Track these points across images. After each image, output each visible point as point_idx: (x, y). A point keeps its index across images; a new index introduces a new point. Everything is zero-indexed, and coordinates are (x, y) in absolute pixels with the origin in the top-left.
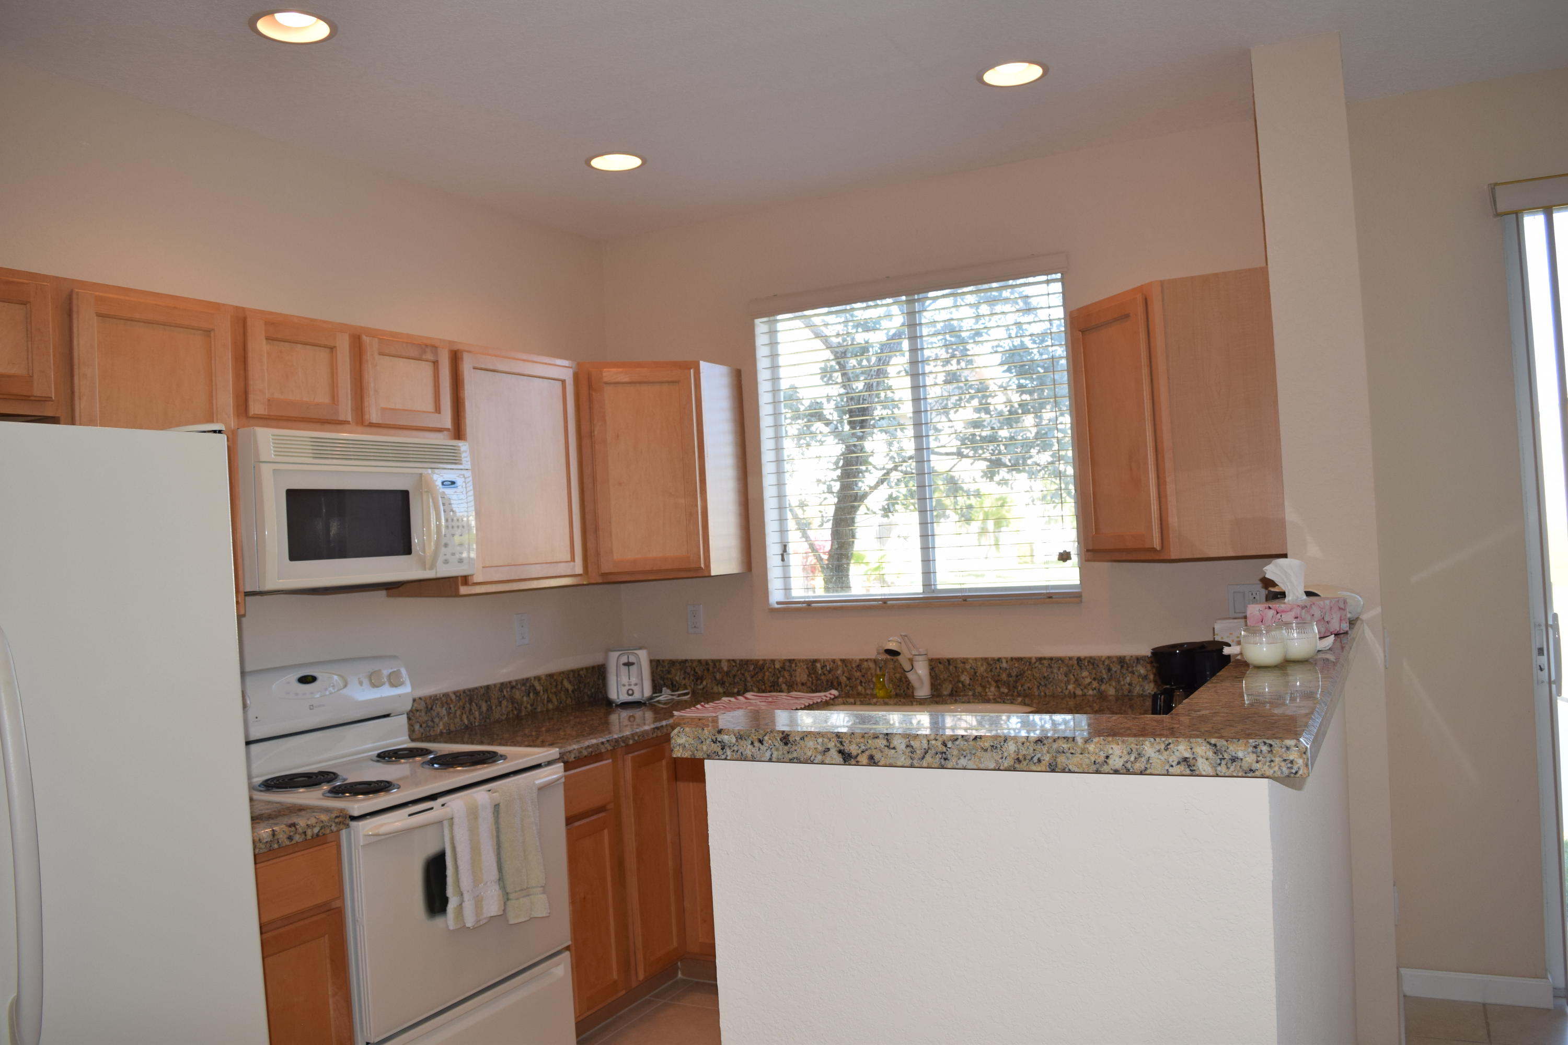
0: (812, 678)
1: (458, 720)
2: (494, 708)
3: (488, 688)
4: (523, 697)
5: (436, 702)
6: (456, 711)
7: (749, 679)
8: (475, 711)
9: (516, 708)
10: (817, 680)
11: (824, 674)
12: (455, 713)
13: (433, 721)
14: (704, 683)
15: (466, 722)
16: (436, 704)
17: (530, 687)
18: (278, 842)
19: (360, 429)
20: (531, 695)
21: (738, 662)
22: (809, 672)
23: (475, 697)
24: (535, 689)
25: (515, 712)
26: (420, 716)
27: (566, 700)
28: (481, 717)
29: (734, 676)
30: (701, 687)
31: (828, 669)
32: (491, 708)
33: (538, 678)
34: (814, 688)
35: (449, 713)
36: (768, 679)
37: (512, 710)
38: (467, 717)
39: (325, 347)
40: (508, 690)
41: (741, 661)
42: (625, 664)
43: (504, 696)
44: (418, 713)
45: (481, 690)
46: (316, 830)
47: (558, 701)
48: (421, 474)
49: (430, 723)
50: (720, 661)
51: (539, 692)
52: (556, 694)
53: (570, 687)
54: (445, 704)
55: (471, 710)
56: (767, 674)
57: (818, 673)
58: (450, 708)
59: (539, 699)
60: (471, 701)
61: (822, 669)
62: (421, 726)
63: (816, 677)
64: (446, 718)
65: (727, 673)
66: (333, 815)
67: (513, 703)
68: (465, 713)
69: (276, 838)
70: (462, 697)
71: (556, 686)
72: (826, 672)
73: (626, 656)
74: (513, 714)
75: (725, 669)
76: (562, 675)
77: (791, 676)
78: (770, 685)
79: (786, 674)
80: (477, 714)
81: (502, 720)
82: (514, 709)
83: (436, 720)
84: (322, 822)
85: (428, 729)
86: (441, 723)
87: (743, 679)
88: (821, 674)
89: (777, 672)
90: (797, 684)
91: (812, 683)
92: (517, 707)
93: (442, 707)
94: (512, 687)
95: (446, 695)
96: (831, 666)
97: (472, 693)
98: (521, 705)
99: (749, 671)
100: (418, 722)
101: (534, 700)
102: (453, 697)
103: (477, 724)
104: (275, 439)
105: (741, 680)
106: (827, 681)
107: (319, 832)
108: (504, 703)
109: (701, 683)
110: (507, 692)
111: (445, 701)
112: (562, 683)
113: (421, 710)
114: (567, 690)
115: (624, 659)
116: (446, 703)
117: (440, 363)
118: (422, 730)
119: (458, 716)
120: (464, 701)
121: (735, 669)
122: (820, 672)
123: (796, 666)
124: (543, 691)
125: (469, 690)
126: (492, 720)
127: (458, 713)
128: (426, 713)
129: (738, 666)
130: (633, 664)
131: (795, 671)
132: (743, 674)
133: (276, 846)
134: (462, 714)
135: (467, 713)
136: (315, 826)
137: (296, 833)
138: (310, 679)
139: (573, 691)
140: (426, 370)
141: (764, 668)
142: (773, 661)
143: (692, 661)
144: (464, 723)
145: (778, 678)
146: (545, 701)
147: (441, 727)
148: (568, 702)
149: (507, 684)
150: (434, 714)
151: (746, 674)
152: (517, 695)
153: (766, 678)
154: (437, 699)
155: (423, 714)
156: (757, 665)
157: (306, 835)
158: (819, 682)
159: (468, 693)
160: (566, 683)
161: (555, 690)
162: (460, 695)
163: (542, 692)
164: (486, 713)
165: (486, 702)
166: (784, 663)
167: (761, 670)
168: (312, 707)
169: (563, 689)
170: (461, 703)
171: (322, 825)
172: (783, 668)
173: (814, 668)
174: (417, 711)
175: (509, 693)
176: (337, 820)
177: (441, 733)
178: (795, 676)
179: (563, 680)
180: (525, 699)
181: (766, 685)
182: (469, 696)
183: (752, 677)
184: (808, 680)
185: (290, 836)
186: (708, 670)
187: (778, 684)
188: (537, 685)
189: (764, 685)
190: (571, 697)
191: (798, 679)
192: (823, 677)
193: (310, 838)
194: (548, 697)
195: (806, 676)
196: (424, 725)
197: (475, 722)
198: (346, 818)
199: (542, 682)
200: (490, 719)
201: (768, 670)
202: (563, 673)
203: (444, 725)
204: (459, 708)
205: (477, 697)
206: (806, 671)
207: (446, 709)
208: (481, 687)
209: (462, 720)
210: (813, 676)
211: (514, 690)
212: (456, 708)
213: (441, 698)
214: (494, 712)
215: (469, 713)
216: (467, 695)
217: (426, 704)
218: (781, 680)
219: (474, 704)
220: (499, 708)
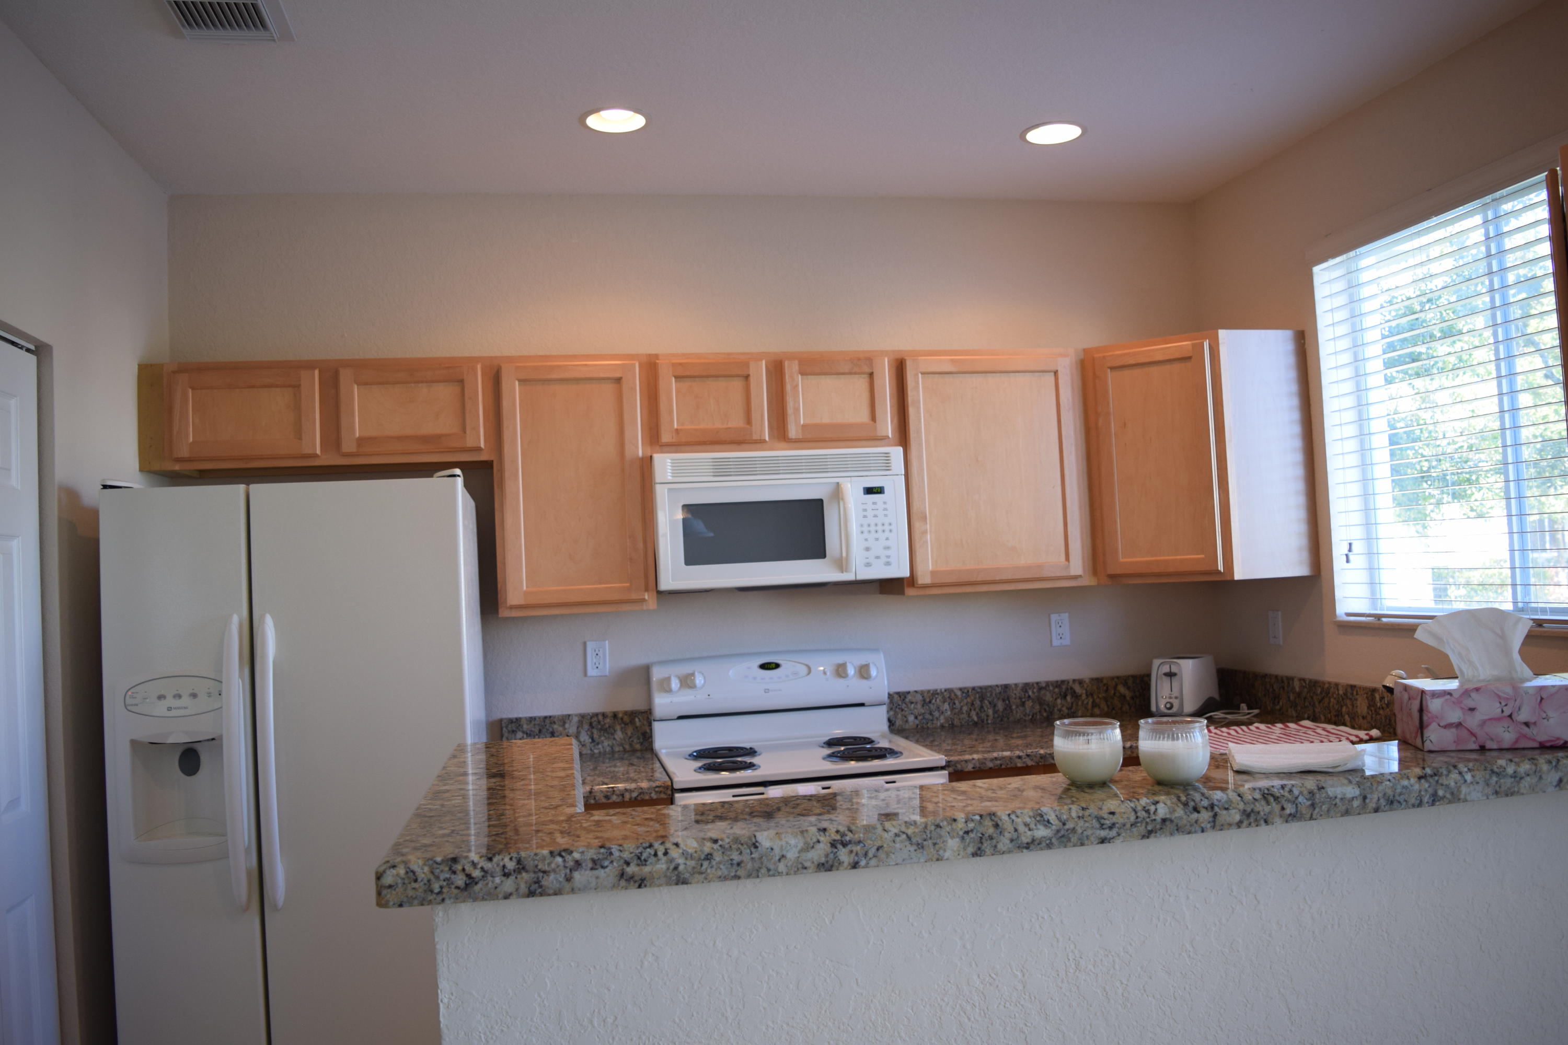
0: (1372, 711)
1: (964, 716)
2: (1014, 707)
3: (1006, 687)
4: (1056, 699)
5: (937, 696)
6: (962, 707)
7: (1317, 703)
8: (988, 708)
9: (1045, 709)
10: (1376, 715)
11: (1383, 708)
12: (961, 709)
13: (931, 714)
14: (1281, 703)
15: (976, 719)
16: (936, 698)
17: (1067, 689)
18: (595, 799)
19: (783, 444)
20: (1069, 698)
21: (1307, 682)
22: (1369, 704)
23: (989, 695)
24: (1074, 692)
25: (1045, 714)
26: (915, 708)
27: (1122, 707)
28: (996, 716)
29: (1305, 698)
30: (1278, 707)
31: (1386, 702)
32: (1010, 707)
33: (1081, 682)
34: (1373, 724)
35: (952, 709)
36: (1333, 706)
37: (1040, 712)
38: (977, 714)
39: (738, 376)
40: (1035, 690)
41: (1310, 681)
42: (1166, 674)
43: (1029, 696)
44: (913, 705)
45: (997, 689)
46: (634, 795)
47: (1108, 706)
48: (838, 483)
49: (927, 716)
50: (1292, 679)
51: (1081, 696)
52: (1105, 699)
53: (1128, 694)
54: (948, 699)
55: (982, 707)
56: (1332, 700)
57: (1377, 705)
58: (955, 704)
59: (1080, 703)
60: (982, 699)
61: (1381, 701)
62: (916, 718)
63: (1375, 711)
64: (949, 713)
65: (1299, 694)
66: (654, 785)
67: (1041, 704)
68: (975, 710)
69: (592, 794)
70: (970, 693)
71: (1107, 690)
72: (1384, 706)
73: (1169, 666)
74: (1042, 715)
75: (1297, 689)
76: (1115, 680)
77: (1353, 706)
78: (1335, 714)
79: (1349, 703)
80: (990, 712)
81: (1025, 721)
82: (1043, 710)
83: (936, 714)
84: (642, 788)
85: (924, 721)
86: (942, 717)
87: (1312, 704)
88: (1379, 708)
89: (1341, 699)
90: (1358, 717)
91: (1372, 717)
92: (1047, 709)
93: (944, 702)
94: (1040, 689)
95: (950, 691)
96: (1389, 699)
97: (984, 691)
98: (1054, 707)
99: (1317, 695)
100: (912, 714)
101: (1072, 704)
102: (959, 693)
103: (989, 722)
104: (673, 463)
105: (1310, 704)
106: (1386, 717)
107: (637, 796)
108: (1029, 704)
109: (1279, 702)
110: (1033, 692)
111: (948, 696)
112: (1115, 688)
113: (916, 703)
114: (1124, 697)
115: (1166, 669)
116: (949, 697)
117: (875, 374)
118: (917, 722)
119: (964, 712)
120: (972, 698)
121: (1305, 690)
122: (1379, 705)
123: (1357, 694)
124: (1087, 695)
125: (981, 688)
126: (1011, 719)
127: (965, 709)
128: (923, 706)
129: (1308, 686)
130: (1175, 674)
131: (1356, 700)
132: (1312, 698)
133: (592, 802)
134: (971, 710)
135: (977, 710)
136: (634, 791)
137: (613, 794)
138: (774, 666)
139: (1132, 698)
140: (861, 383)
141: (1329, 693)
142: (1337, 685)
143: (1271, 676)
144: (973, 720)
145: (1342, 706)
146: (1090, 706)
147: (942, 721)
148: (1124, 709)
149: (1033, 684)
150: (933, 707)
151: (1315, 698)
152: (1048, 697)
153: (1331, 704)
154: (938, 694)
155: (919, 706)
156: (1323, 688)
157: (623, 797)
158: (1378, 717)
159: (979, 690)
160: (1121, 689)
161: (1104, 695)
162: (968, 691)
163: (1084, 696)
164: (1002, 712)
165: (1004, 700)
166: (1346, 690)
167: (1327, 695)
168: (767, 691)
169: (1117, 694)
170: (969, 700)
171: (640, 791)
172: (1345, 694)
173: (1373, 698)
174: (912, 703)
175: (1036, 694)
176: (657, 789)
177: (942, 726)
178: (1357, 707)
179: (1117, 685)
180: (1059, 701)
181: (1332, 714)
182: (981, 694)
183: (1320, 702)
184: (1368, 713)
185: (608, 796)
186: (1283, 688)
187: (1342, 713)
188: (1077, 688)
189: (1330, 713)
190: (1129, 704)
191: (1359, 711)
192: (1381, 712)
193: (628, 800)
194: (1093, 702)
195: (1366, 708)
196: (920, 718)
197: (987, 720)
198: (668, 789)
199: (1085, 686)
200: (1008, 719)
201: (1333, 695)
202: (1118, 678)
203: (946, 719)
204: (967, 704)
205: (991, 695)
206: (1366, 701)
207: (949, 704)
208: (997, 686)
209: (969, 716)
210: (1373, 709)
211: (1043, 692)
212: (962, 704)
213: (942, 693)
214: (1014, 712)
215: (980, 710)
216: (978, 693)
217: (923, 697)
218: (1344, 709)
219: (986, 702)
220: (1021, 708)
